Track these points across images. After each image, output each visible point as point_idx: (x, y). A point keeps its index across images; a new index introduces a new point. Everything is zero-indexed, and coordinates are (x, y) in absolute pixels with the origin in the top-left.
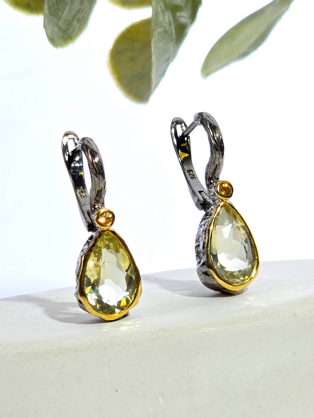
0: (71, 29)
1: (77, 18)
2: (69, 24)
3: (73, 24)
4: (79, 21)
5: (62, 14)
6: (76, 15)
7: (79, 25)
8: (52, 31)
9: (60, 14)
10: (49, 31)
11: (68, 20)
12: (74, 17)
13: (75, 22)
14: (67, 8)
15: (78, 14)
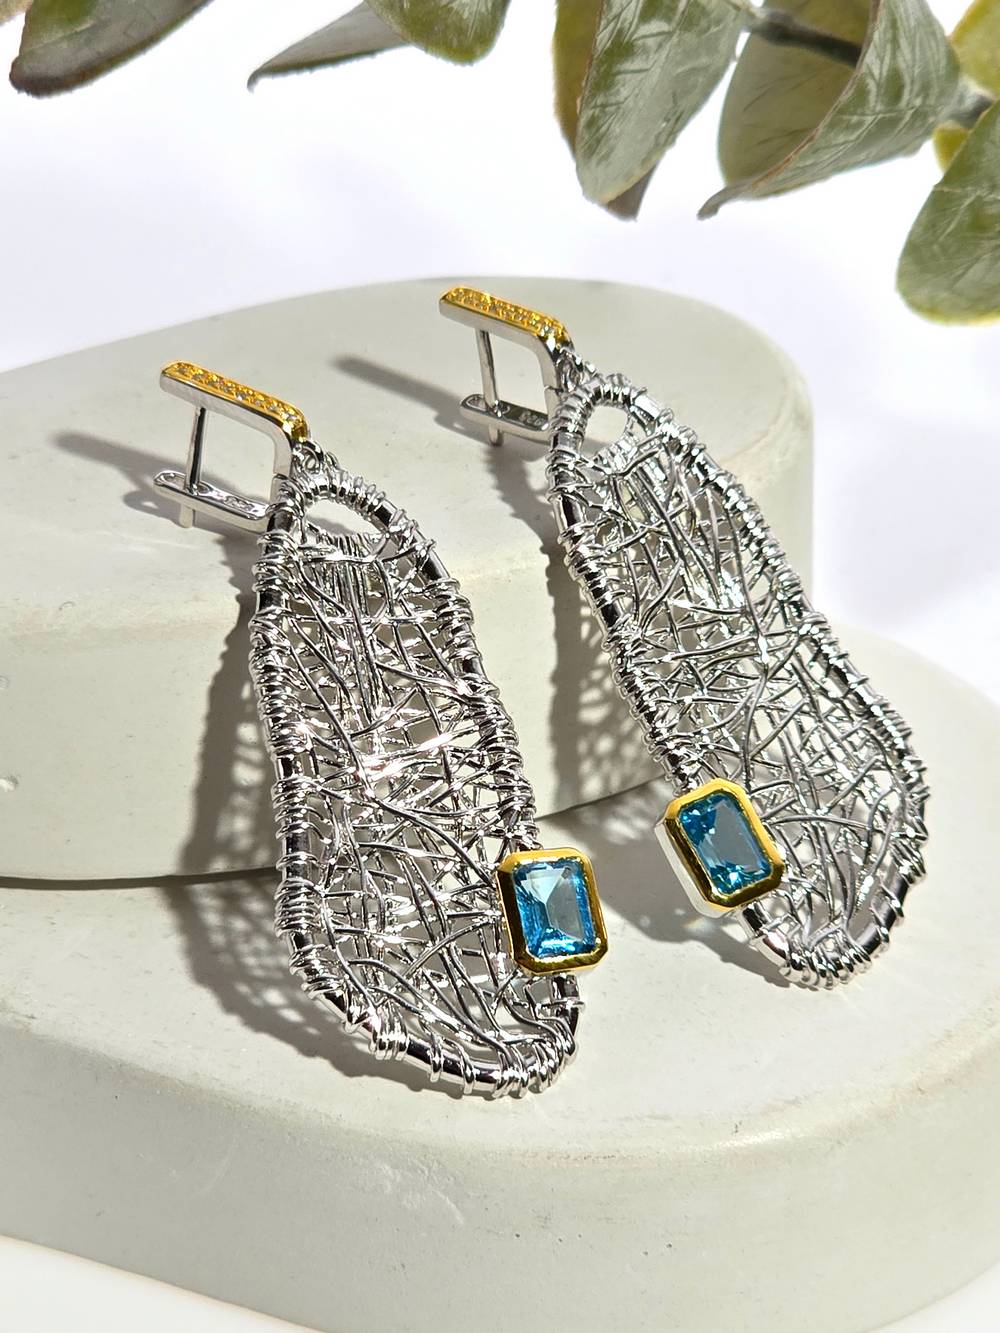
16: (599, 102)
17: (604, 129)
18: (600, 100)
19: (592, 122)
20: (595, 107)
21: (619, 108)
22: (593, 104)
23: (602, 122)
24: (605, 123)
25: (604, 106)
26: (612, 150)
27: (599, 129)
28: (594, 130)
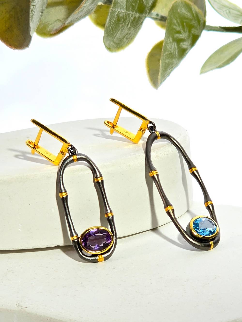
0: (122, 43)
1: (126, 37)
2: (121, 40)
3: (123, 41)
4: (127, 39)
5: (116, 35)
6: (125, 36)
7: (127, 41)
8: (109, 44)
9: (115, 35)
10: (107, 45)
11: (120, 39)
12: (124, 37)
13: (125, 39)
14: (119, 33)
15: (127, 36)
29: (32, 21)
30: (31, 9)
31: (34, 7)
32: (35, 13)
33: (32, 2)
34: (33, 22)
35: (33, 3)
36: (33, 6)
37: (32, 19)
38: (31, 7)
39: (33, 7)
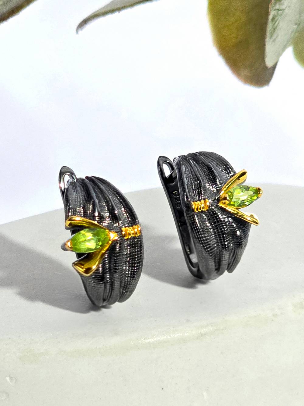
16: (277, 8)
17: (277, 23)
18: (277, 7)
19: (273, 19)
20: (275, 10)
21: (283, 12)
22: (274, 8)
23: (276, 19)
24: (278, 20)
25: (278, 10)
26: (277, 37)
27: (275, 24)
28: (274, 23)
29: (272, 40)
30: (271, 17)
31: (280, 12)
32: (281, 25)
33: (275, 3)
34: (274, 40)
35: (278, 4)
36: (276, 11)
37: (272, 36)
38: (272, 14)
39: (277, 13)
